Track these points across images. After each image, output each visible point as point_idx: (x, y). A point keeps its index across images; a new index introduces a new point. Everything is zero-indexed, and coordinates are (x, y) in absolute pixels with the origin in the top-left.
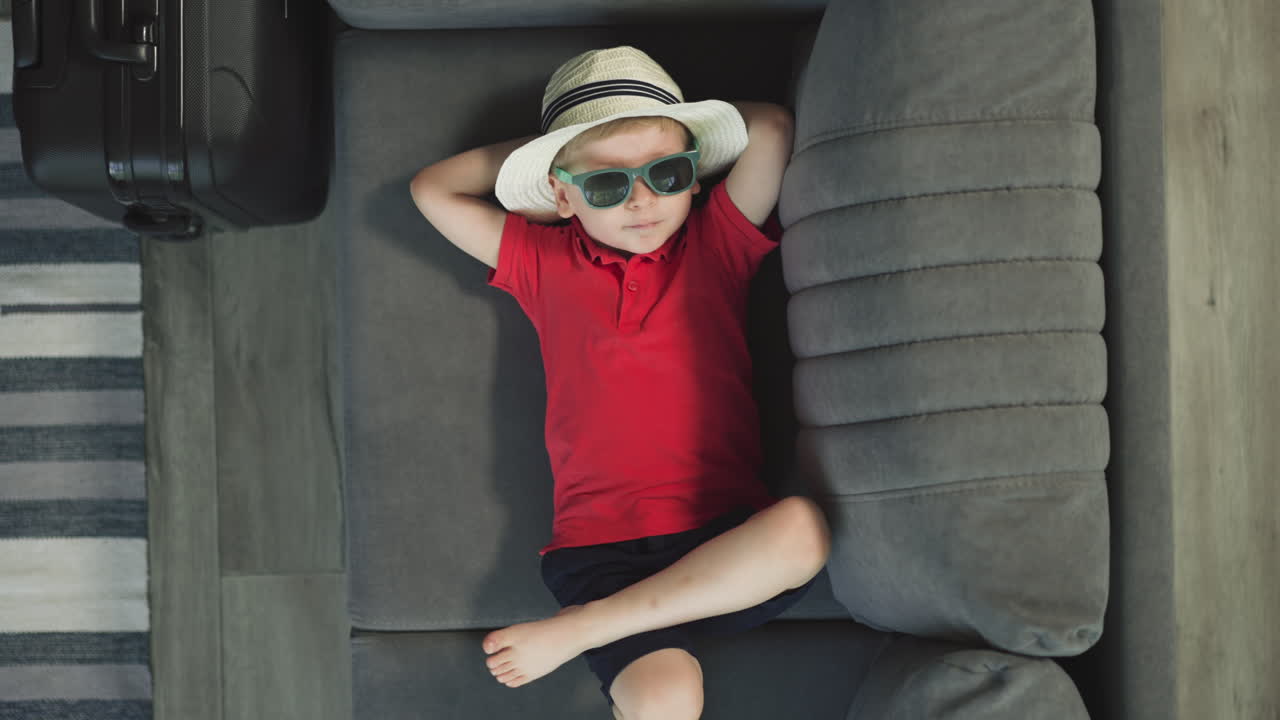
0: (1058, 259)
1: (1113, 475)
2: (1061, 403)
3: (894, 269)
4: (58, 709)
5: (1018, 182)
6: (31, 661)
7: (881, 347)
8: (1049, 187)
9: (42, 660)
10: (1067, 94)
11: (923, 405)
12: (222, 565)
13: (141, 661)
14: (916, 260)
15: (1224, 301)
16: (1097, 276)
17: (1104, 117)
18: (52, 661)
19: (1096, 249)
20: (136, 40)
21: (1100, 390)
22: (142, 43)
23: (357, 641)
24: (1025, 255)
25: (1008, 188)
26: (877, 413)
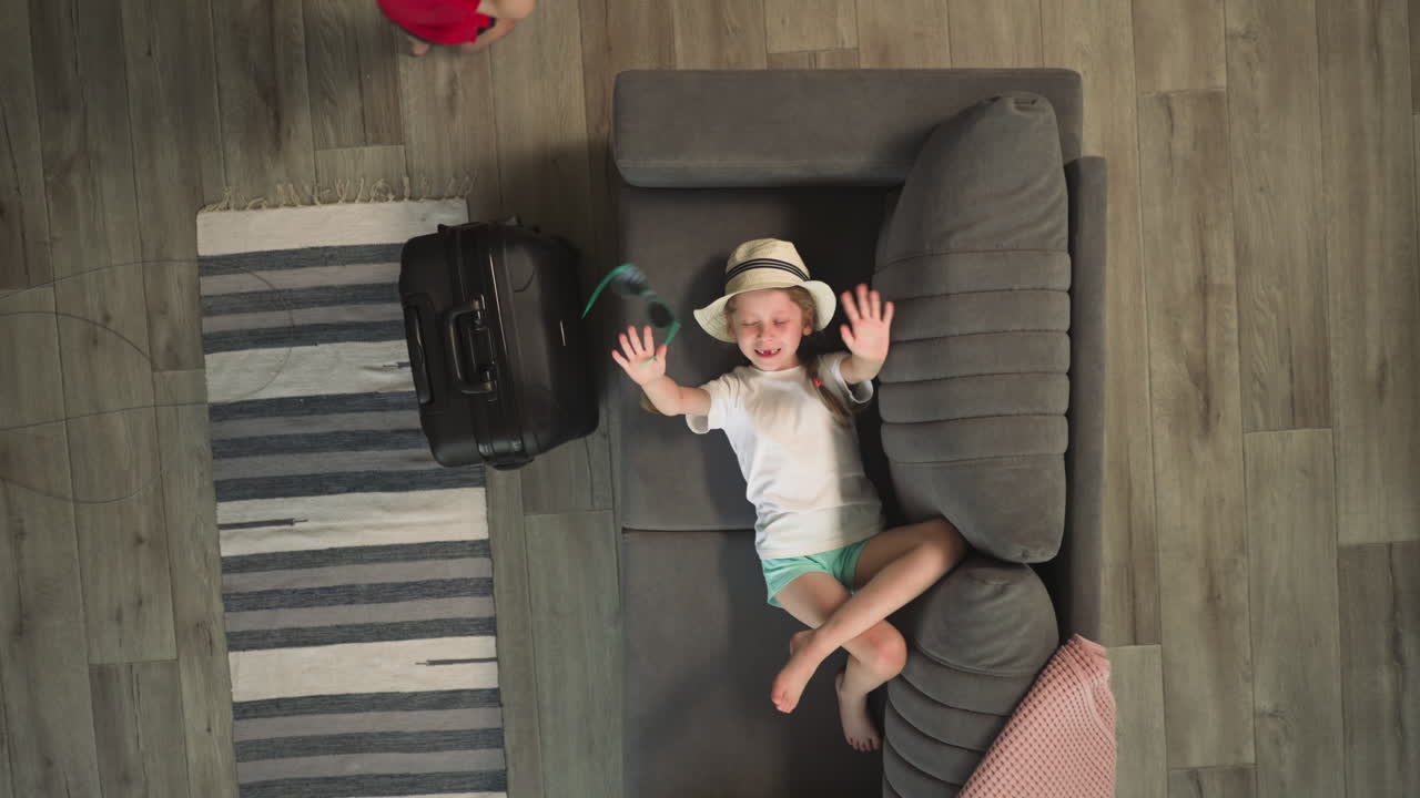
0: (1039, 331)
1: (1069, 457)
2: (1041, 414)
3: (942, 335)
4: (440, 584)
5: (1016, 287)
6: (424, 558)
7: (934, 380)
8: (1034, 289)
9: (431, 557)
10: (1052, 233)
11: (959, 414)
12: (525, 511)
13: (485, 556)
14: (955, 331)
16: (1066, 342)
17: (1072, 249)
18: (436, 558)
19: (1066, 325)
20: (483, 380)
21: (1064, 407)
22: (487, 381)
23: (626, 535)
24: (1019, 327)
25: (1011, 290)
26: (931, 418)
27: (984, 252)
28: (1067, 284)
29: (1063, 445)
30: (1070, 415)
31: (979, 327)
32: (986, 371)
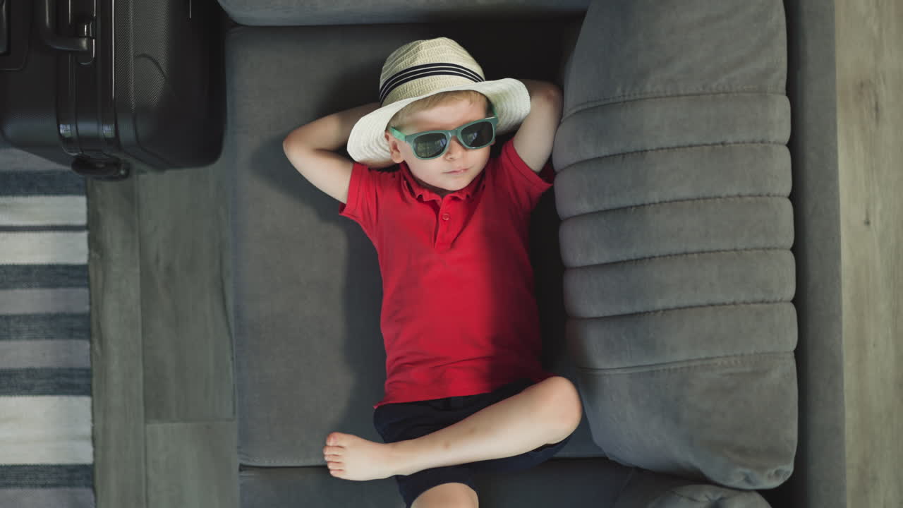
0: (760, 195)
1: (800, 355)
2: (762, 302)
3: (639, 203)
5: (730, 139)
10: (766, 74)
11: (660, 304)
12: (146, 416)
13: (86, 486)
14: (654, 196)
15: (876, 222)
16: (788, 207)
17: (793, 90)
19: (787, 187)
20: (79, 34)
21: (790, 292)
22: (84, 37)
23: (244, 474)
24: (735, 192)
25: (723, 144)
26: (626, 309)
27: (686, 95)
28: (786, 135)
29: (791, 340)
30: (799, 301)
31: (684, 192)
32: (693, 247)
